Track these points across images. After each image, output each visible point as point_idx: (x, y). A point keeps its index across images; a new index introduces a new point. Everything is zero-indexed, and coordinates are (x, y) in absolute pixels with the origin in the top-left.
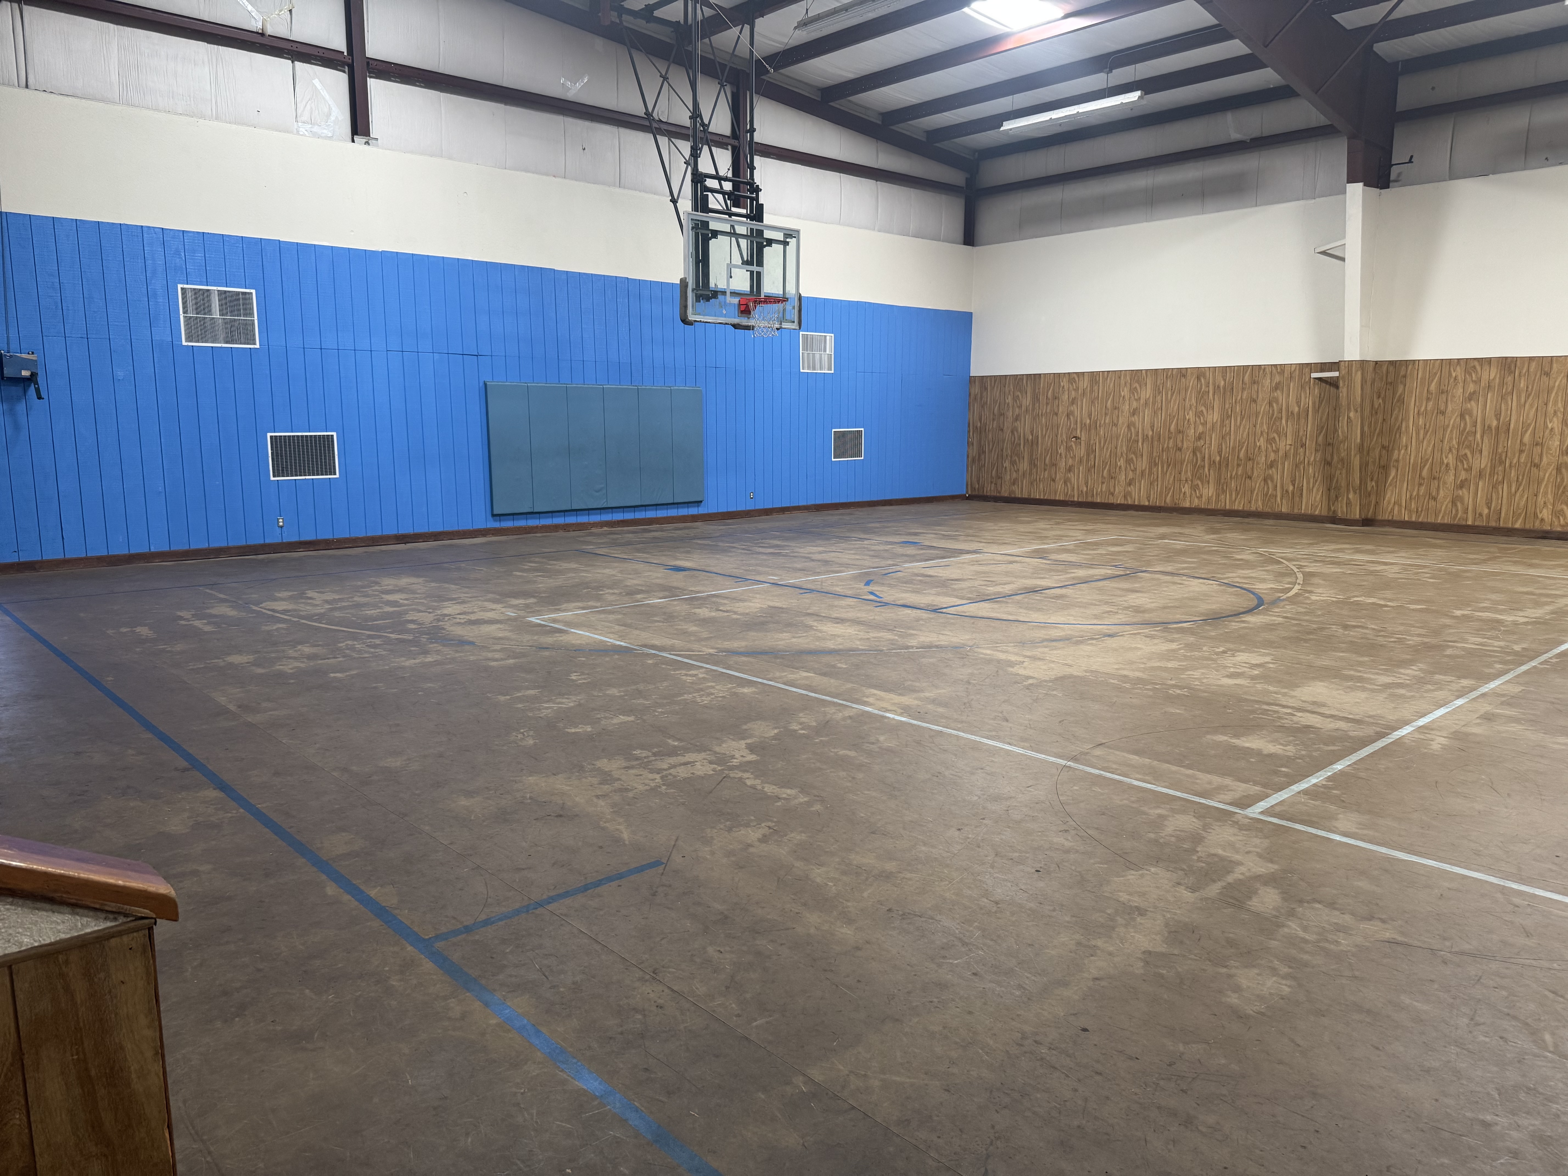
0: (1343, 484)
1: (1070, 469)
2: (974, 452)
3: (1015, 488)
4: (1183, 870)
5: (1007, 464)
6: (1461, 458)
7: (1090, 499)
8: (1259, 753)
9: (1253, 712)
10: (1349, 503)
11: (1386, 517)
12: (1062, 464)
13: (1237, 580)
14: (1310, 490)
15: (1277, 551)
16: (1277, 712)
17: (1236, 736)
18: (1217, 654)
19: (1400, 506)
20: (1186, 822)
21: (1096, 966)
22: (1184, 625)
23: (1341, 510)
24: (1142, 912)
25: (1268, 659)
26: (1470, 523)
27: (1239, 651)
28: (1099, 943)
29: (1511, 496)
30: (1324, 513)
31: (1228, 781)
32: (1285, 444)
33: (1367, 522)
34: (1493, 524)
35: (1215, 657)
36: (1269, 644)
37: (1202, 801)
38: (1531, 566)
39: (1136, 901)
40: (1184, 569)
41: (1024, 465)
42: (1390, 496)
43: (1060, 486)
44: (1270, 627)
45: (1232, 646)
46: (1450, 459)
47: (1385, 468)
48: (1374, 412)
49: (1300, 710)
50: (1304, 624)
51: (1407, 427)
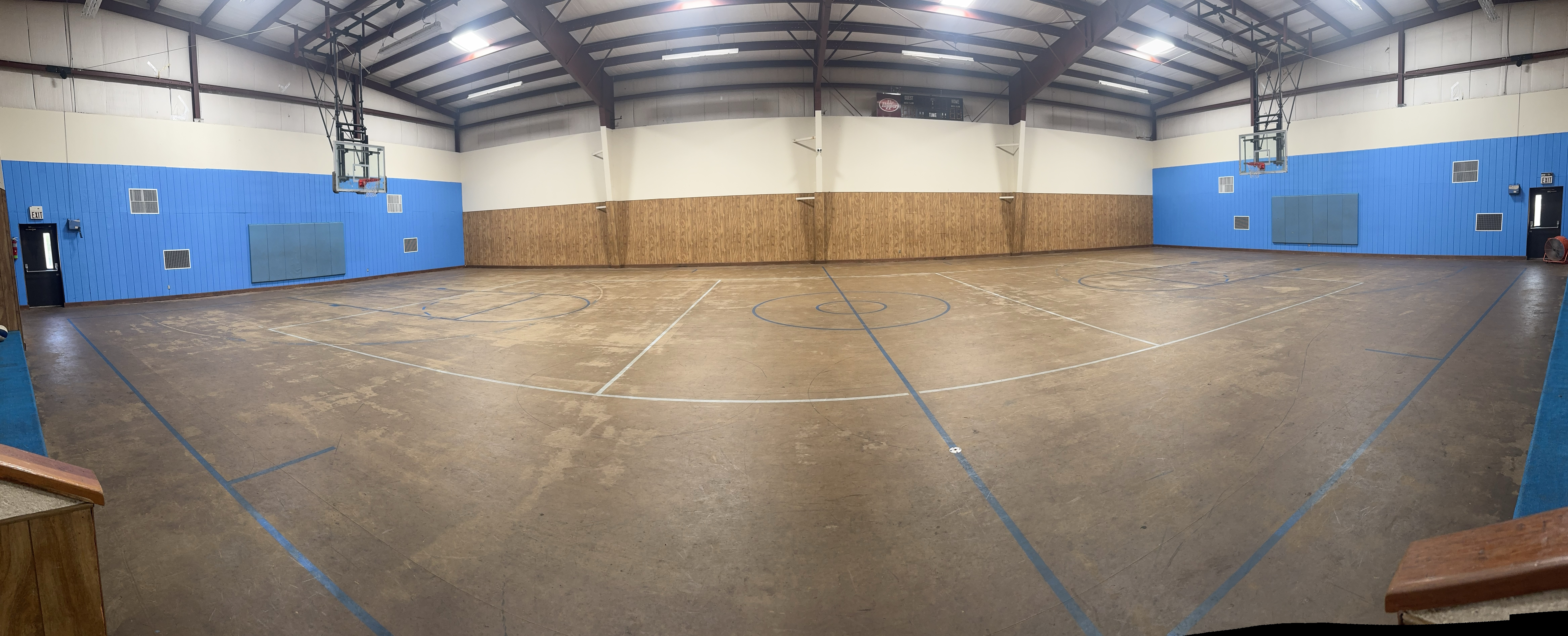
0: (612, 252)
1: (508, 252)
2: (467, 246)
3: (486, 261)
4: (574, 426)
5: (481, 251)
6: (650, 239)
7: (517, 265)
8: (597, 367)
9: (592, 350)
10: (615, 259)
11: (629, 264)
12: (504, 250)
13: (579, 295)
14: (601, 255)
15: (592, 281)
16: (601, 349)
17: (588, 362)
18: (575, 327)
19: (633, 259)
20: (573, 404)
21: (543, 481)
22: (561, 316)
23: (613, 263)
24: (560, 450)
25: (595, 327)
26: (656, 263)
27: (583, 325)
28: (544, 469)
29: (668, 252)
30: (607, 264)
31: (587, 382)
32: (590, 236)
33: (622, 266)
34: (663, 263)
35: (575, 328)
36: (595, 320)
37: (578, 393)
38: (678, 277)
39: (557, 445)
40: (558, 292)
41: (489, 251)
42: (629, 255)
43: (504, 259)
44: (594, 313)
45: (581, 323)
46: (647, 239)
47: (626, 244)
48: (620, 222)
49: (610, 346)
50: (606, 310)
51: (632, 227)
